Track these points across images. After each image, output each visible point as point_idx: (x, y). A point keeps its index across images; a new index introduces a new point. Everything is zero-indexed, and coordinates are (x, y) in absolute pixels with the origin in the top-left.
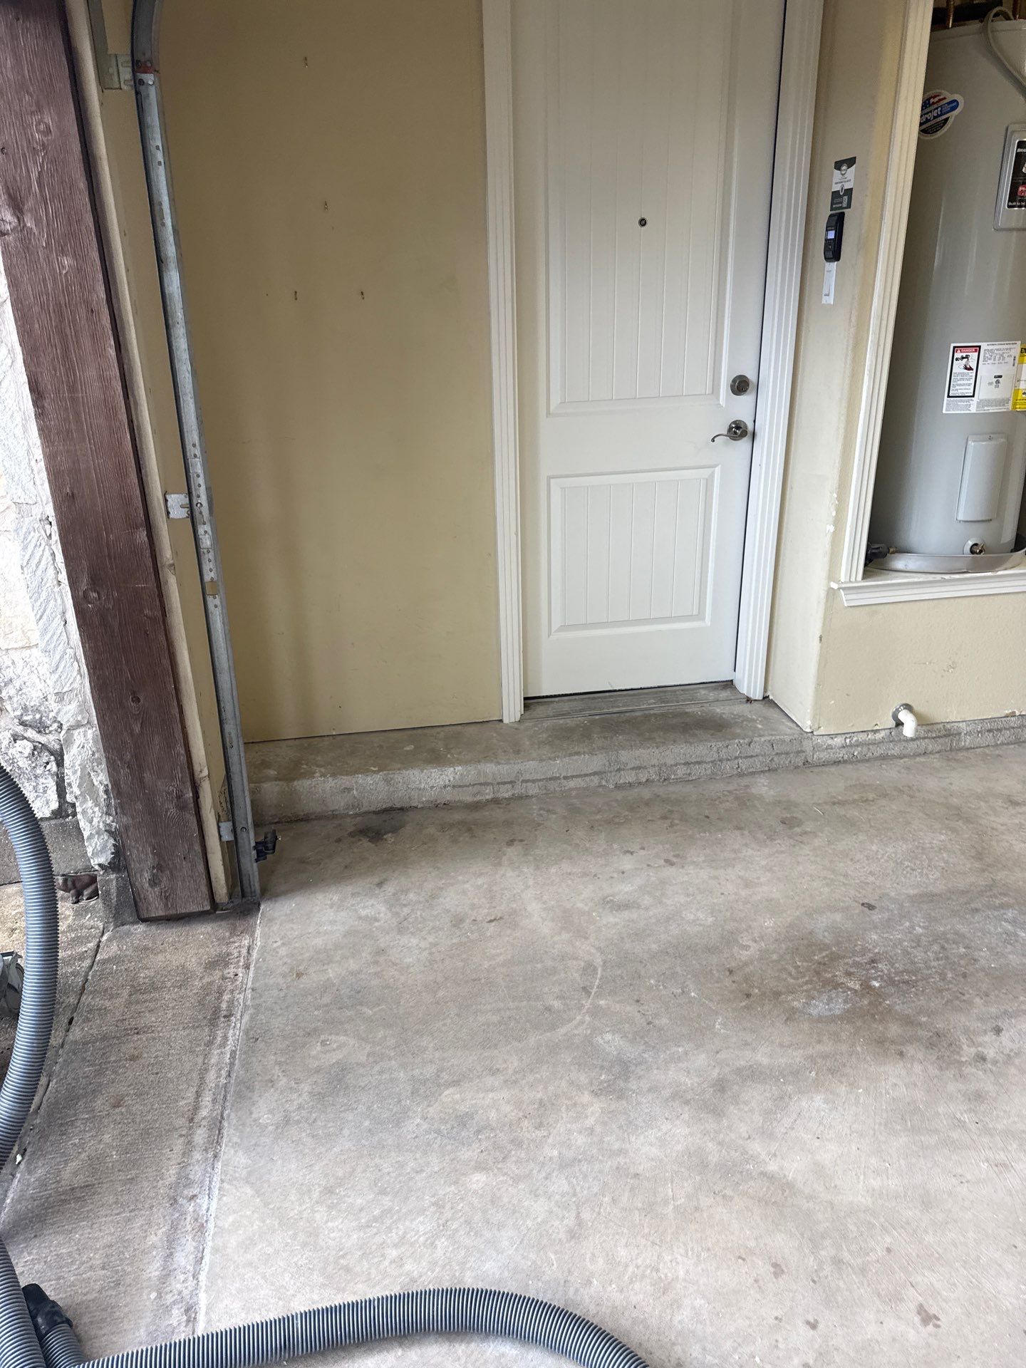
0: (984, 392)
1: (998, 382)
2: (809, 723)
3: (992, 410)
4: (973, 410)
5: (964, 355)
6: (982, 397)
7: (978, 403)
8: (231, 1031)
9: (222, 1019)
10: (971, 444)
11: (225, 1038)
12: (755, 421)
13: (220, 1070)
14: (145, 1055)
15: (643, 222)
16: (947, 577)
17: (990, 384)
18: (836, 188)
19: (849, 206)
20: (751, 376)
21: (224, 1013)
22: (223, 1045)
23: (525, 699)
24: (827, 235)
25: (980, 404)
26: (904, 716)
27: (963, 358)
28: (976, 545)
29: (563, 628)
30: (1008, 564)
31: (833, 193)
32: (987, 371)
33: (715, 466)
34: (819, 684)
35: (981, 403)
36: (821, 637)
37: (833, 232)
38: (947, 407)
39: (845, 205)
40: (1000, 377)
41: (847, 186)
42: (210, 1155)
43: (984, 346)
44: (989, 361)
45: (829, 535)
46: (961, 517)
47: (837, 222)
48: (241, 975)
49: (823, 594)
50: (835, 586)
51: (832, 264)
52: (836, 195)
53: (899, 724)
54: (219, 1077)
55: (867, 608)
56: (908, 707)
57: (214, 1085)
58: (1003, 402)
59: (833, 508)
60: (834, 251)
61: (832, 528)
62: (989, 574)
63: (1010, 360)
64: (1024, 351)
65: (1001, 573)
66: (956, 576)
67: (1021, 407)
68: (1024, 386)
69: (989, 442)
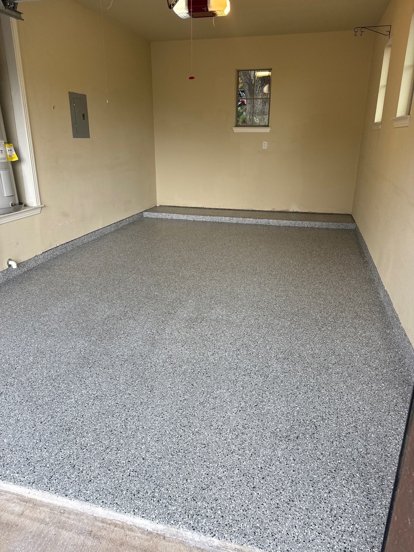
1: (2, 152)
3: (3, 161)
10: (1, 172)
26: (10, 263)
28: (12, 203)
30: (22, 209)
46: (5, 195)
53: (10, 265)
56: (10, 260)
58: (5, 159)
62: (19, 212)
63: (3, 145)
64: (5, 143)
65: (22, 211)
66: (11, 214)
67: (9, 160)
68: (8, 154)
69: (5, 171)
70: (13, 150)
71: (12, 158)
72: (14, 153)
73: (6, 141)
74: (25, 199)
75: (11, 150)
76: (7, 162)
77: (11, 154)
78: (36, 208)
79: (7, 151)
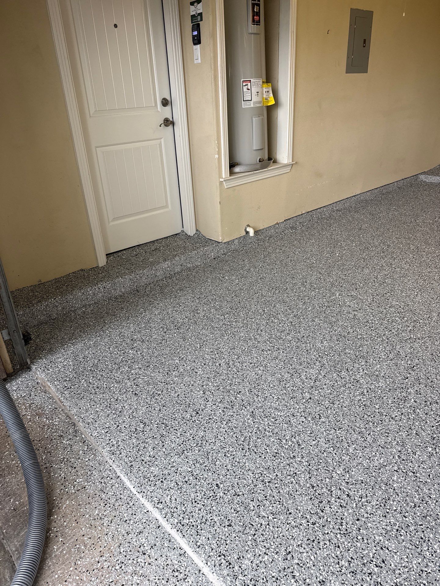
0: (255, 99)
1: (258, 94)
2: (221, 238)
3: (258, 105)
4: (252, 106)
5: (246, 84)
6: (254, 101)
7: (253, 103)
10: (254, 119)
12: (173, 118)
15: (116, 26)
16: (255, 172)
17: (256, 95)
18: (192, 14)
20: (168, 98)
23: (107, 255)
24: (192, 33)
26: (248, 229)
28: (260, 159)
29: (115, 219)
30: (270, 166)
31: (191, 16)
32: (254, 90)
34: (222, 221)
36: (220, 202)
37: (196, 32)
38: (244, 105)
40: (258, 92)
41: (199, 12)
43: (252, 80)
44: (254, 86)
45: (217, 159)
46: (254, 149)
47: (197, 27)
49: (218, 184)
50: (221, 180)
51: (197, 46)
52: (193, 17)
53: (247, 233)
55: (232, 188)
56: (248, 226)
58: (260, 102)
59: (216, 148)
60: (197, 40)
61: (217, 156)
62: (266, 169)
63: (260, 86)
64: (263, 82)
65: (269, 168)
66: (257, 171)
67: (265, 104)
68: (265, 96)
69: (259, 118)
70: (271, 92)
71: (268, 102)
72: (271, 95)
73: (265, 80)
74: (276, 153)
75: (268, 92)
76: (262, 107)
77: (267, 96)
78: (286, 166)
79: (264, 93)
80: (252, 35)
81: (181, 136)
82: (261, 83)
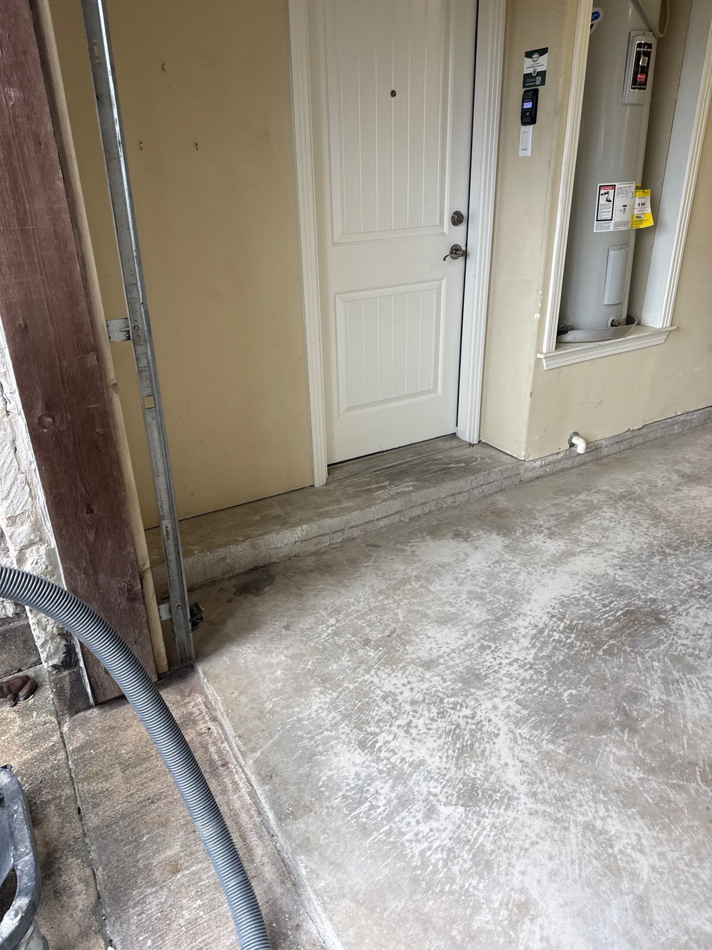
0: (618, 217)
1: (624, 209)
2: (523, 453)
3: (622, 228)
4: (612, 229)
5: (606, 191)
6: (616, 220)
7: (615, 224)
8: (236, 776)
9: (222, 768)
10: (612, 253)
11: (234, 783)
12: (466, 245)
13: (248, 810)
14: (173, 819)
15: (393, 94)
16: (602, 343)
17: (621, 211)
18: (527, 71)
19: (543, 83)
20: (464, 212)
21: (219, 763)
22: (237, 789)
23: (329, 466)
24: (523, 105)
25: (615, 225)
26: (575, 440)
27: (605, 194)
28: (614, 320)
29: (348, 409)
30: (630, 333)
31: (524, 75)
32: (619, 202)
33: (442, 279)
34: (530, 425)
35: (617, 224)
36: (531, 393)
37: (531, 103)
38: (597, 228)
39: (538, 82)
40: (626, 206)
41: (539, 69)
42: (289, 885)
43: (618, 185)
44: (621, 196)
45: (536, 321)
46: (606, 302)
47: (532, 95)
48: (212, 727)
49: (532, 363)
50: (539, 356)
51: (528, 127)
52: (527, 77)
53: (572, 445)
54: (251, 817)
55: (556, 370)
56: (576, 434)
57: (251, 826)
58: (626, 223)
59: (539, 301)
60: (529, 117)
61: (537, 316)
62: (623, 339)
63: (630, 194)
64: (637, 188)
65: (628, 338)
66: (607, 342)
67: (635, 227)
68: (636, 212)
69: (619, 251)
70: (648, 204)
71: (641, 222)
72: (649, 210)
73: (639, 184)
74: (641, 308)
75: (643, 204)
76: (628, 232)
77: (641, 212)
78: (658, 333)
79: (636, 206)
80: (629, 108)
81: (477, 277)
82: (633, 189)
